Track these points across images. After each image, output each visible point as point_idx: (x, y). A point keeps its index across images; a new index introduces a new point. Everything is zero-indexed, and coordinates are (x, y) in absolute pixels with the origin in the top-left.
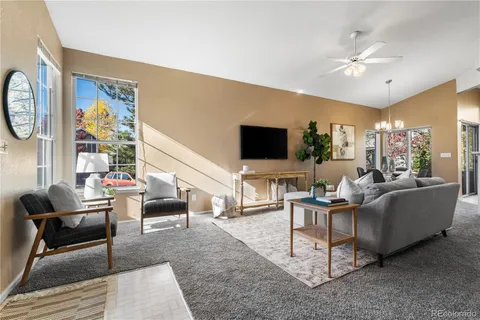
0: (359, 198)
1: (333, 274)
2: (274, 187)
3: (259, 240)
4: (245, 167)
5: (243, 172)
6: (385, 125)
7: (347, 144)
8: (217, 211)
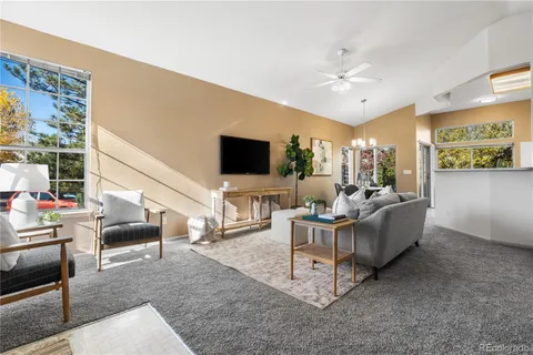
0: (355, 214)
1: (338, 292)
2: (256, 205)
3: (252, 264)
4: (226, 184)
5: (224, 189)
6: (360, 143)
7: (325, 160)
8: (195, 235)
